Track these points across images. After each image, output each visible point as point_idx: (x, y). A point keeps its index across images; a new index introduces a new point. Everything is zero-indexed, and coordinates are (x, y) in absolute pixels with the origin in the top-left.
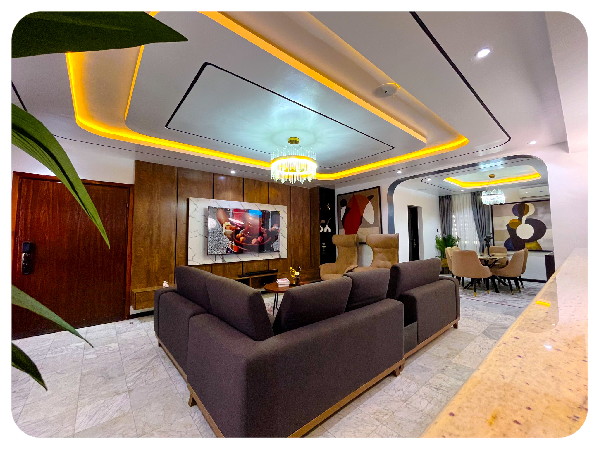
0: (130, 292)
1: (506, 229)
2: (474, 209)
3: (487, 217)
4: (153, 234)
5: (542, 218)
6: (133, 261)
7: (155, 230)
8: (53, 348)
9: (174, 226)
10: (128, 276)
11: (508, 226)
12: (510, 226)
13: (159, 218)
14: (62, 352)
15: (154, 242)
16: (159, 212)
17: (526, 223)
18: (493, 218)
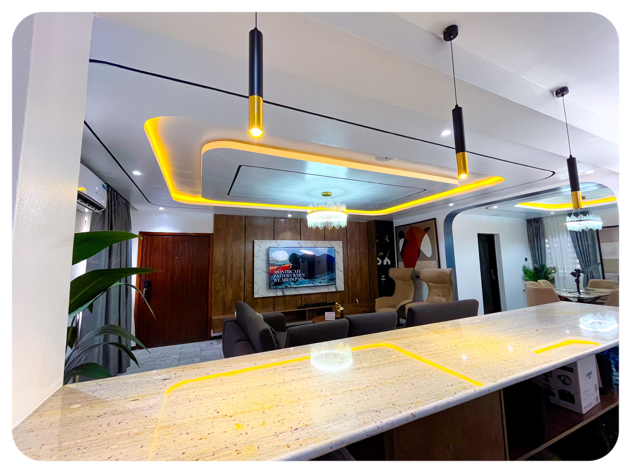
0: (211, 318)
3: (590, 243)
4: (227, 272)
6: (213, 294)
7: (229, 267)
8: (160, 358)
9: (243, 264)
10: (209, 305)
13: (232, 258)
14: (165, 361)
15: (228, 278)
16: (231, 253)
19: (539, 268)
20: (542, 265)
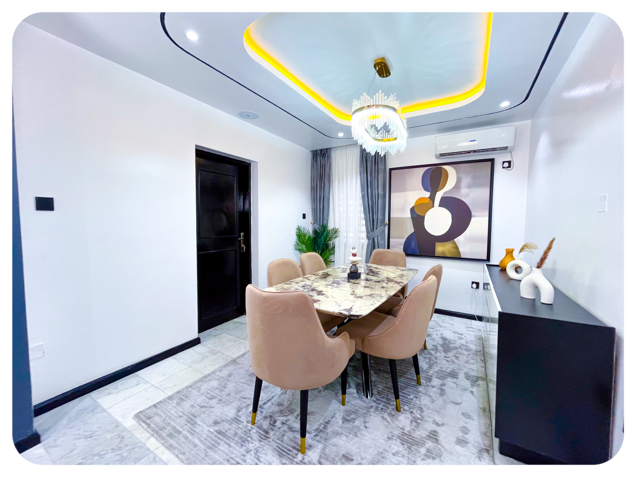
1: (409, 215)
2: (362, 176)
3: (381, 192)
5: (467, 195)
11: (412, 210)
12: (415, 210)
17: (441, 205)
18: (392, 194)
19: (319, 231)
20: (323, 225)
